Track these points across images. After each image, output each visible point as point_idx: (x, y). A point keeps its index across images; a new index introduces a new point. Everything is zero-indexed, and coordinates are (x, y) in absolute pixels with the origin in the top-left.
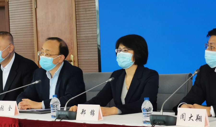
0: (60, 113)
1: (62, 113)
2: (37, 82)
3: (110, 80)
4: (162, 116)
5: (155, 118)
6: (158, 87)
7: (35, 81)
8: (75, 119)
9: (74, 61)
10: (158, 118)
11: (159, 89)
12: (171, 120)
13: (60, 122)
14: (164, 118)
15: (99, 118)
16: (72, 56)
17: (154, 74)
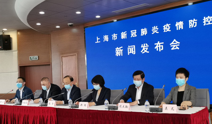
0: (72, 105)
1: (73, 105)
2: (63, 93)
3: (92, 92)
4: (112, 106)
5: (110, 107)
6: (111, 95)
7: (62, 93)
8: (78, 108)
9: (77, 85)
10: (111, 107)
11: (111, 96)
12: (116, 108)
13: (72, 109)
14: (113, 107)
15: (88, 107)
16: (76, 83)
17: (109, 90)
